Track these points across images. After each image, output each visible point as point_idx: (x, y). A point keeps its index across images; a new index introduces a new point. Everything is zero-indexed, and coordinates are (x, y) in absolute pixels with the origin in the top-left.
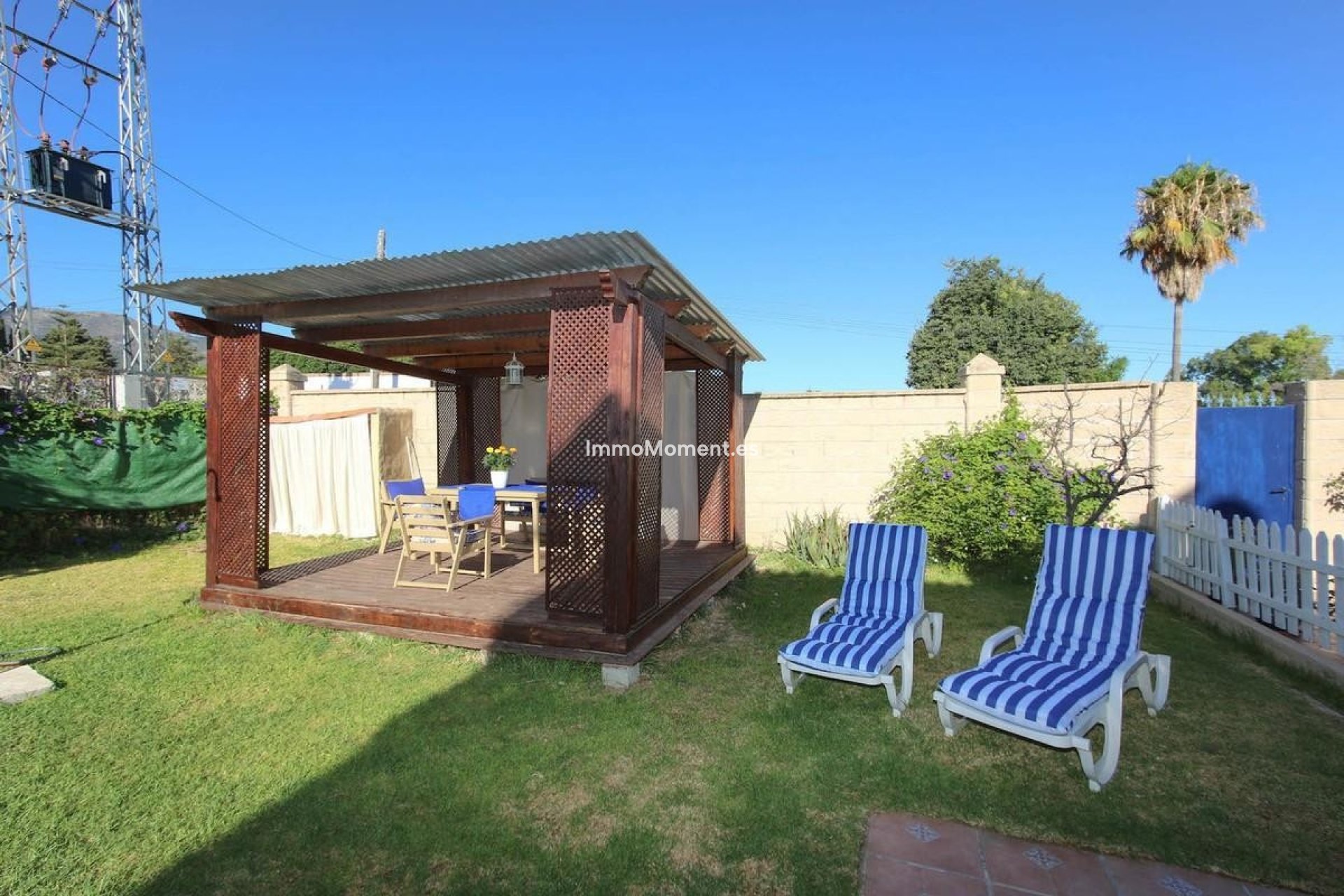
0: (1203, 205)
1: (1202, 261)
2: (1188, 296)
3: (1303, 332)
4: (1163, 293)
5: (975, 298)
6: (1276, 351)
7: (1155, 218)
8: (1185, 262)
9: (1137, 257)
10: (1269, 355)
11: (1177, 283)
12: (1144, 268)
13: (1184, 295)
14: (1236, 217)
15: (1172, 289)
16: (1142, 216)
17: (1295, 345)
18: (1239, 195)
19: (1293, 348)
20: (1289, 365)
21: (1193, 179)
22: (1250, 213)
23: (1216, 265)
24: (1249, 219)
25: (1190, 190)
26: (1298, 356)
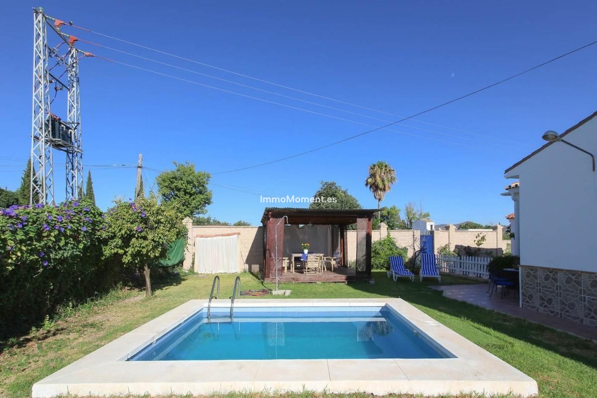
0: (384, 174)
1: (384, 190)
2: (382, 199)
3: (394, 207)
4: (375, 198)
5: (330, 195)
6: (388, 213)
7: (373, 176)
8: (381, 190)
9: (369, 186)
10: (387, 214)
11: (379, 195)
12: (371, 191)
13: (381, 199)
14: (392, 178)
15: (378, 197)
16: (370, 174)
17: (394, 212)
18: (392, 172)
19: (393, 213)
20: (392, 218)
21: (382, 166)
22: (394, 178)
23: (388, 191)
24: (394, 180)
25: (381, 169)
26: (394, 215)
